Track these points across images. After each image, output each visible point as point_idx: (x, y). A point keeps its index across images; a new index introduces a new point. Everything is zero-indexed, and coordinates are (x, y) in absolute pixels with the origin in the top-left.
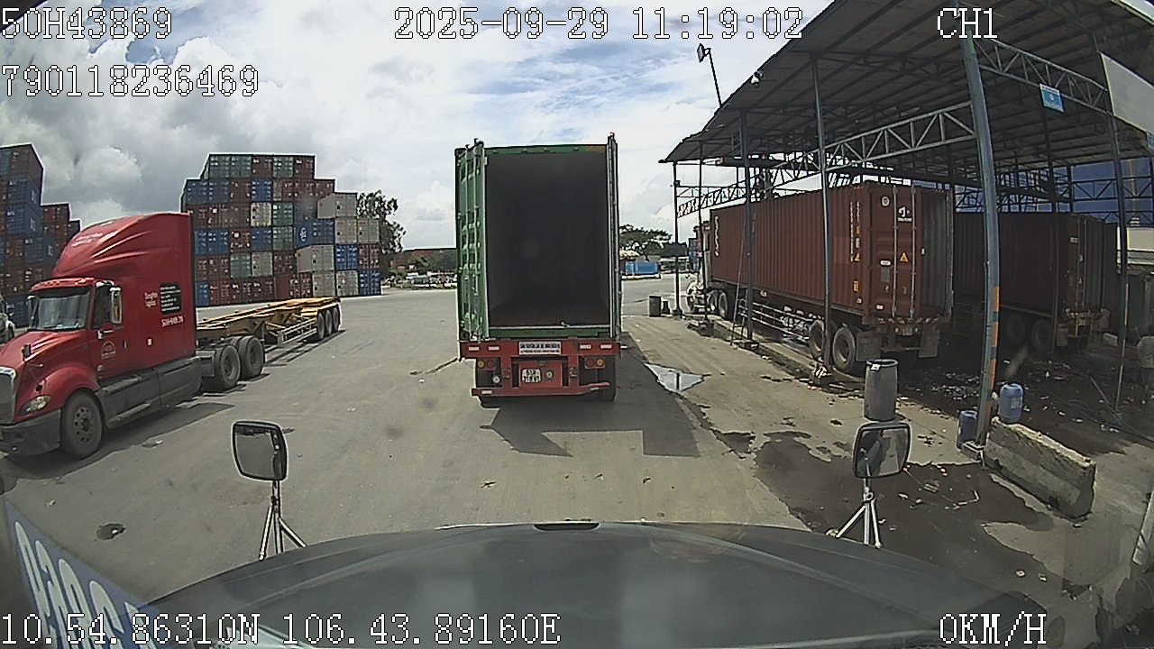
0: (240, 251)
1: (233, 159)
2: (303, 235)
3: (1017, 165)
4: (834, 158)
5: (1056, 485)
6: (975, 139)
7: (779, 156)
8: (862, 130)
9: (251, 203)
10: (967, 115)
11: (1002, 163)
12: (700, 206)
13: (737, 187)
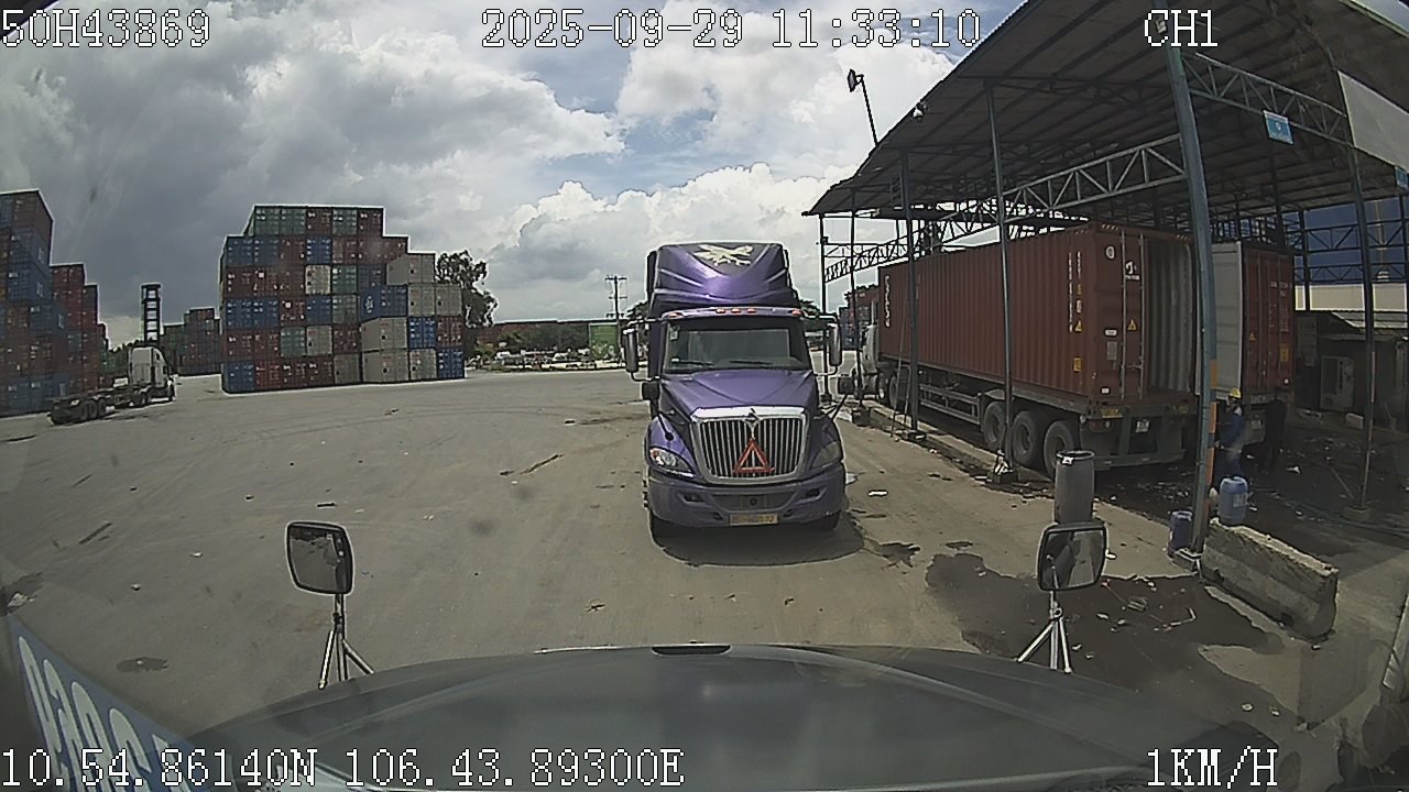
0: (292, 325)
1: (284, 212)
2: (369, 305)
3: (1237, 210)
4: (1015, 207)
5: (1288, 598)
6: (1185, 180)
7: (949, 206)
8: (1048, 172)
9: (305, 267)
10: (1175, 153)
11: (1220, 209)
12: (852, 268)
13: (897, 243)
